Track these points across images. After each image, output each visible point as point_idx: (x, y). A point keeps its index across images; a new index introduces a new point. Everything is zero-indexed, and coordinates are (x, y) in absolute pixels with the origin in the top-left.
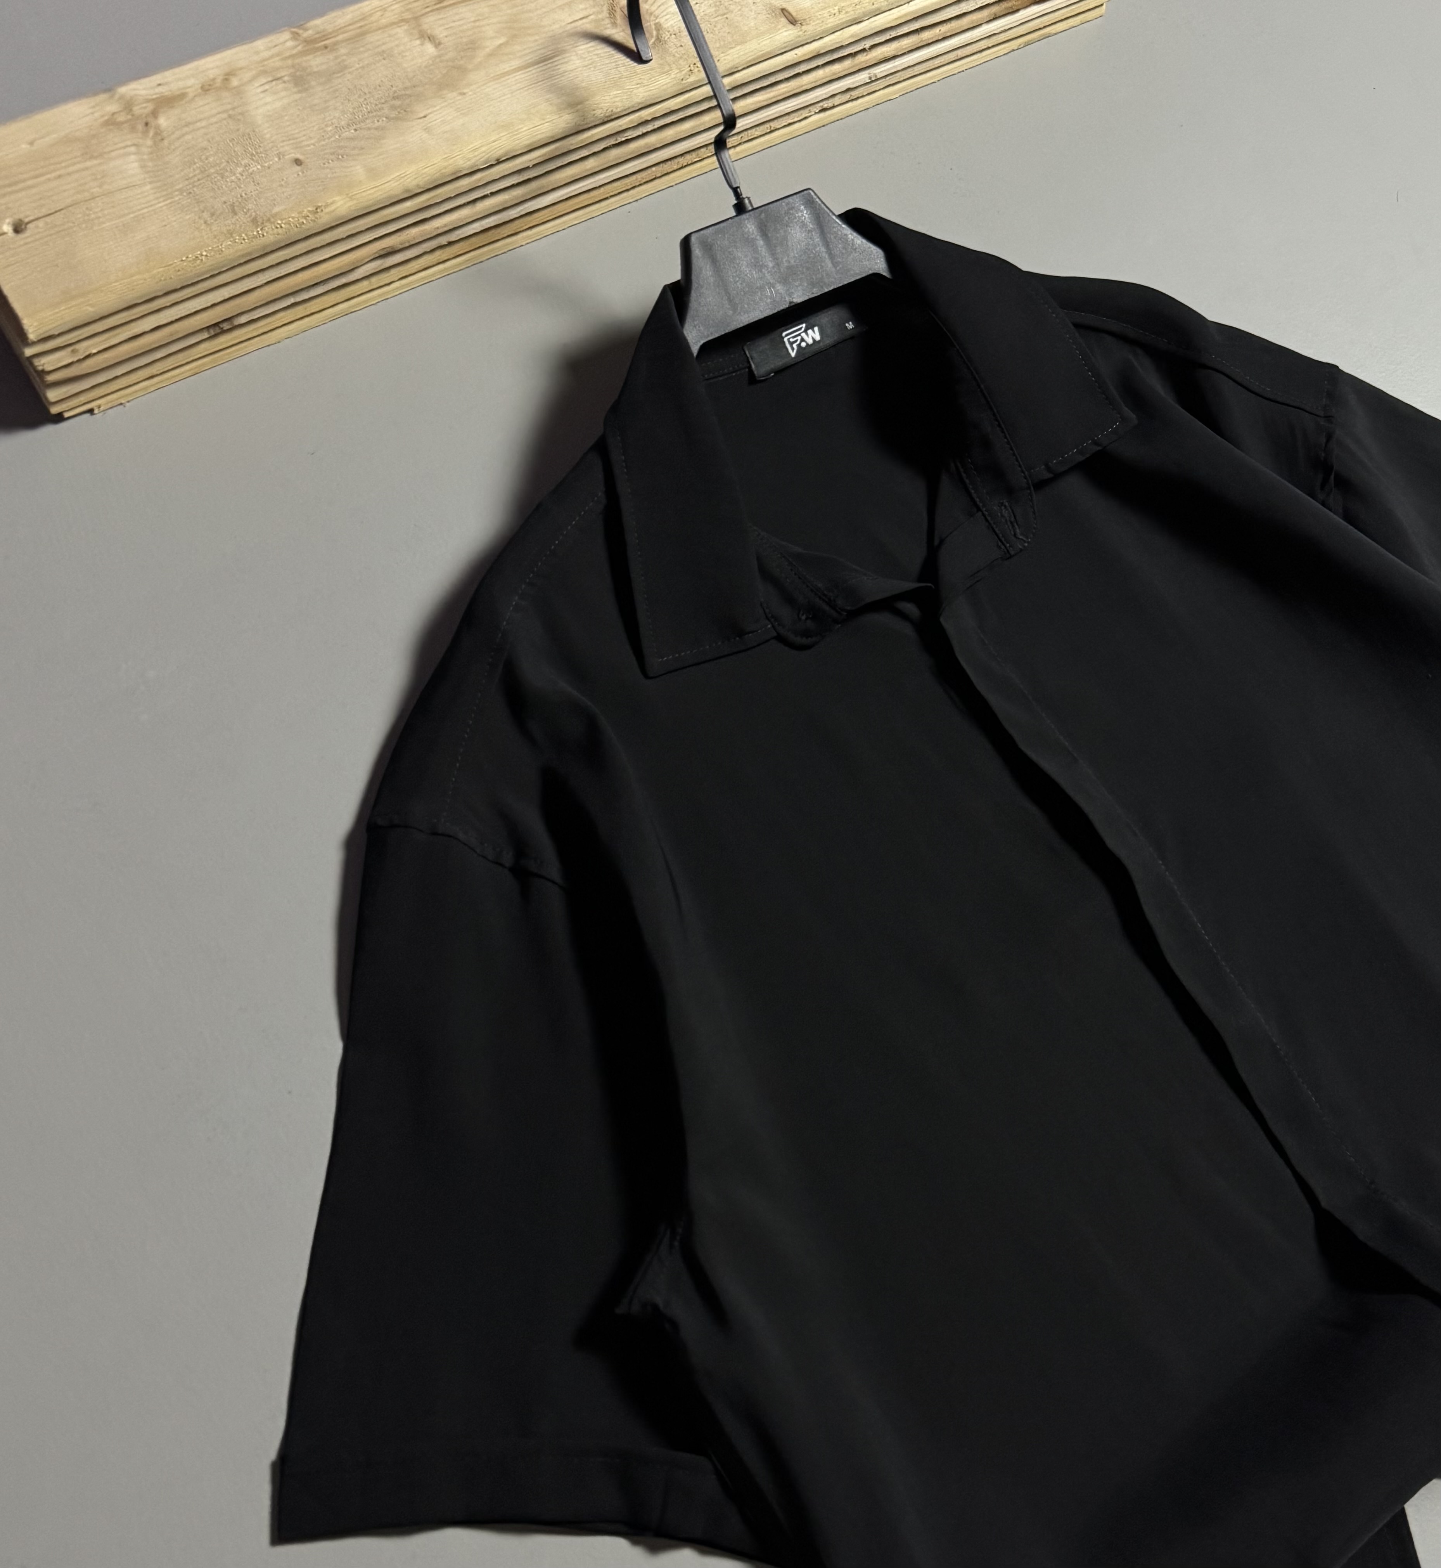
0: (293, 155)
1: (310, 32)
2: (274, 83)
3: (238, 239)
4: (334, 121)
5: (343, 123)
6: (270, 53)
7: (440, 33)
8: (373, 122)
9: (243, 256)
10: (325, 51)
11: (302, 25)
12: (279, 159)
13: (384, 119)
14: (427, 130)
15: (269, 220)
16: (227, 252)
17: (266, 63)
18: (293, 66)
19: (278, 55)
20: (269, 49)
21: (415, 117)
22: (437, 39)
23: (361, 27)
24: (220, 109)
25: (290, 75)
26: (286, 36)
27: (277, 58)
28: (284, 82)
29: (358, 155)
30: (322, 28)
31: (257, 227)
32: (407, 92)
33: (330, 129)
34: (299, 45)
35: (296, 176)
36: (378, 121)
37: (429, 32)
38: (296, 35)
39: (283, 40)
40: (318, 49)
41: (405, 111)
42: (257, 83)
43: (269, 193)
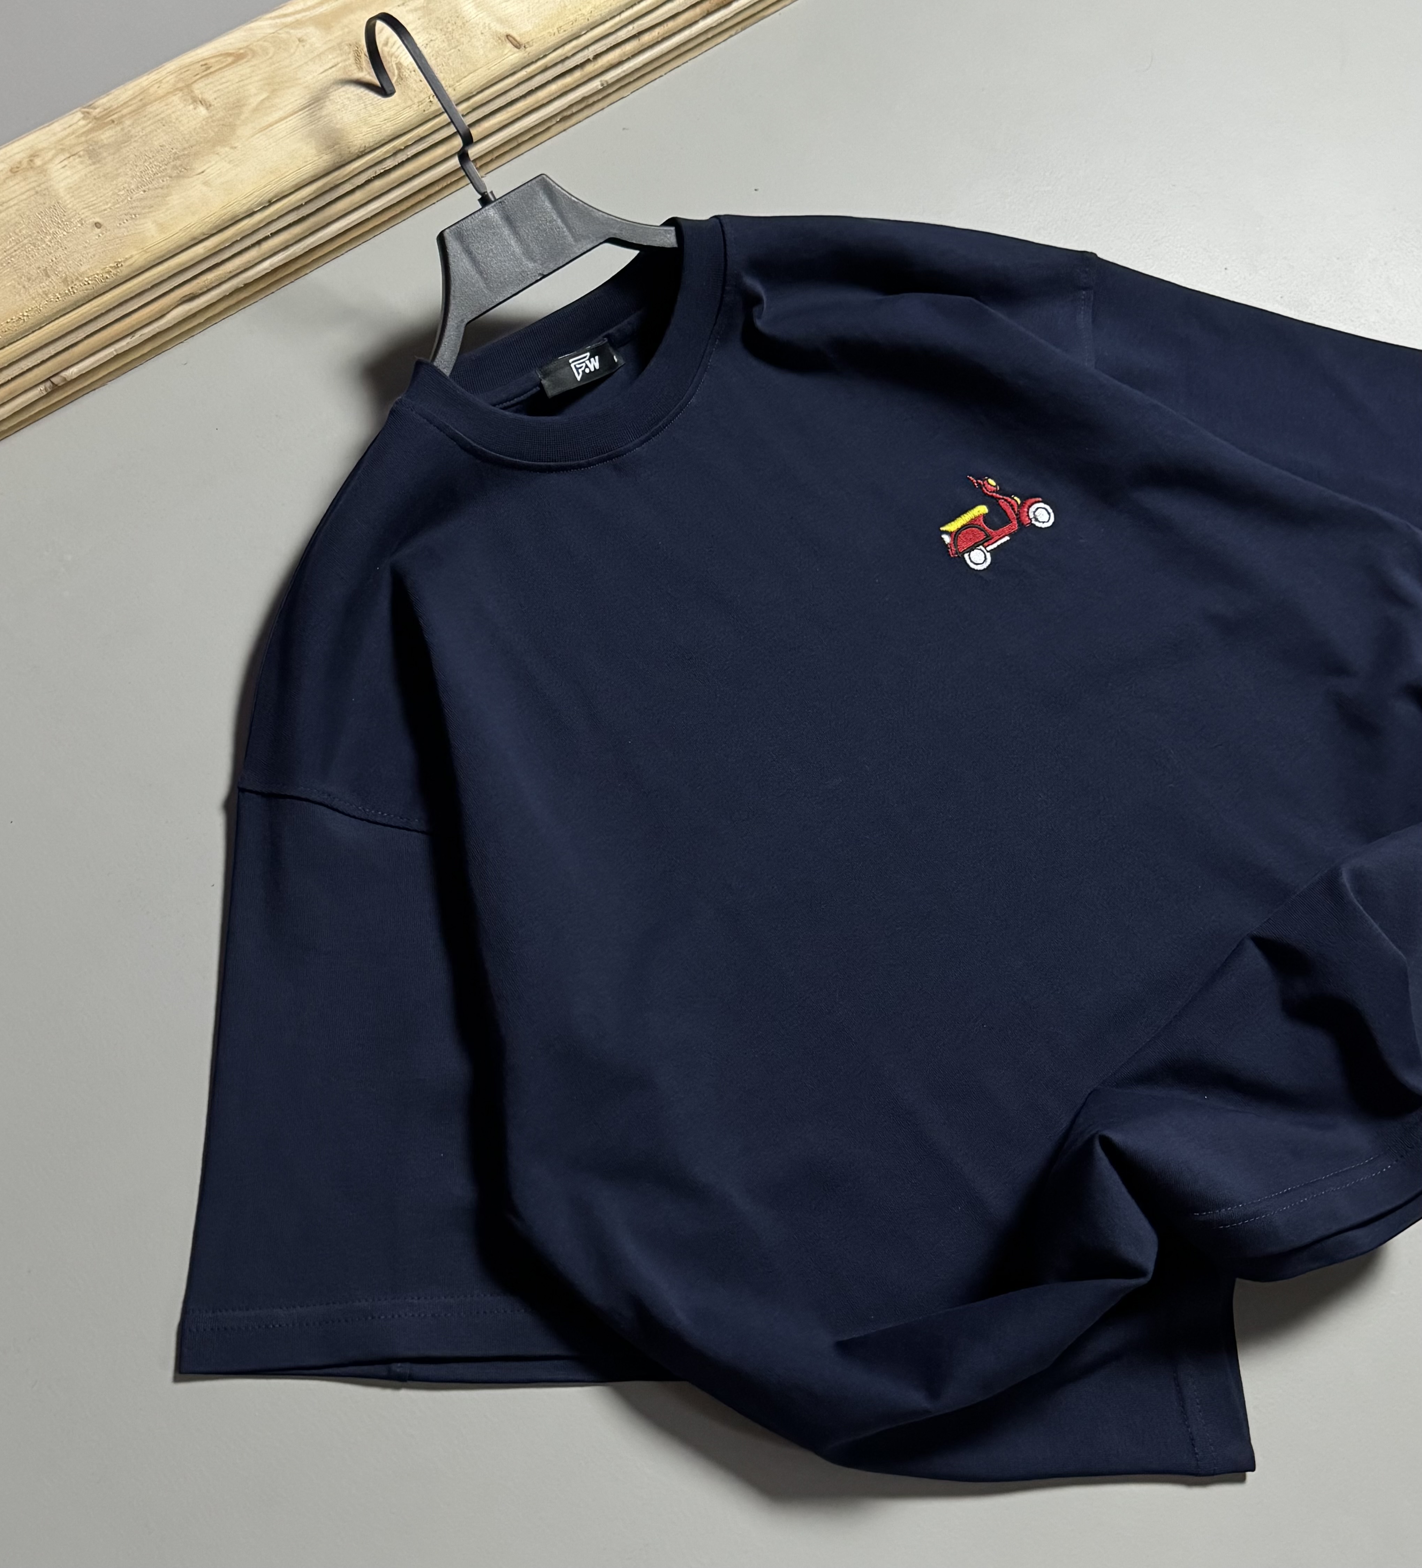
0: (93, 219)
1: (98, 110)
2: (71, 158)
3: (53, 298)
4: (126, 185)
5: (133, 187)
6: (66, 133)
7: (210, 96)
8: (159, 182)
10: (113, 125)
11: (90, 105)
12: (82, 224)
13: (168, 178)
14: (206, 183)
17: (62, 142)
18: (86, 141)
19: (73, 133)
20: (65, 129)
21: (194, 174)
22: (208, 102)
23: (141, 100)
24: (28, 187)
25: (84, 150)
26: (79, 115)
27: (73, 136)
28: (80, 157)
29: (149, 212)
30: (108, 105)
31: (68, 286)
32: (186, 152)
33: (122, 192)
34: (90, 122)
35: (97, 237)
36: (163, 181)
37: (200, 97)
38: (86, 114)
39: (75, 120)
40: (107, 124)
41: (186, 169)
42: (57, 161)
43: (76, 255)
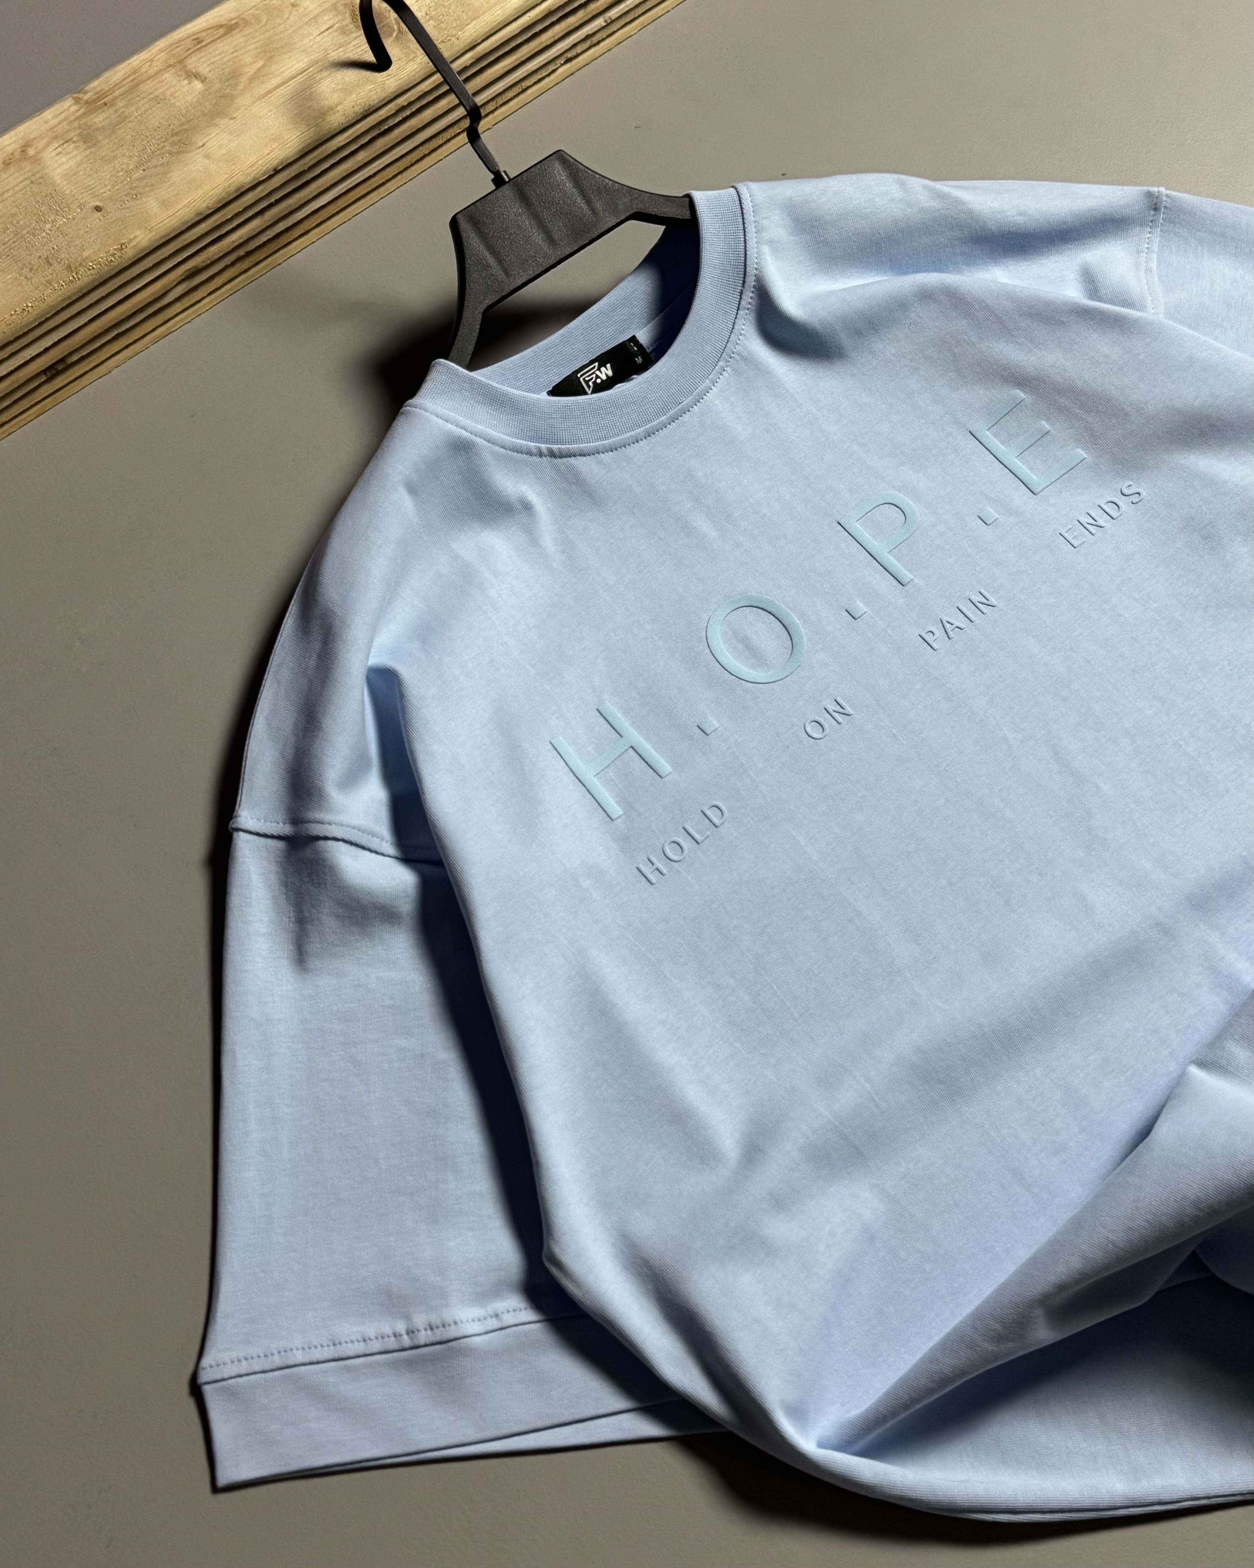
0: (93, 203)
2: (65, 145)
3: (58, 287)
4: (123, 167)
5: (131, 167)
6: (57, 120)
7: (204, 69)
8: (158, 160)
9: (63, 301)
10: (105, 108)
12: (81, 209)
14: (207, 156)
15: (81, 265)
16: (48, 300)
17: (55, 130)
18: (80, 127)
19: (65, 119)
20: (56, 116)
21: (195, 147)
22: (203, 75)
24: (22, 178)
26: (71, 101)
28: (74, 142)
29: (150, 191)
31: (72, 272)
32: (184, 128)
33: (121, 174)
34: (82, 107)
35: (98, 221)
38: (77, 100)
39: (67, 106)
41: (185, 144)
42: (51, 149)
43: (77, 242)
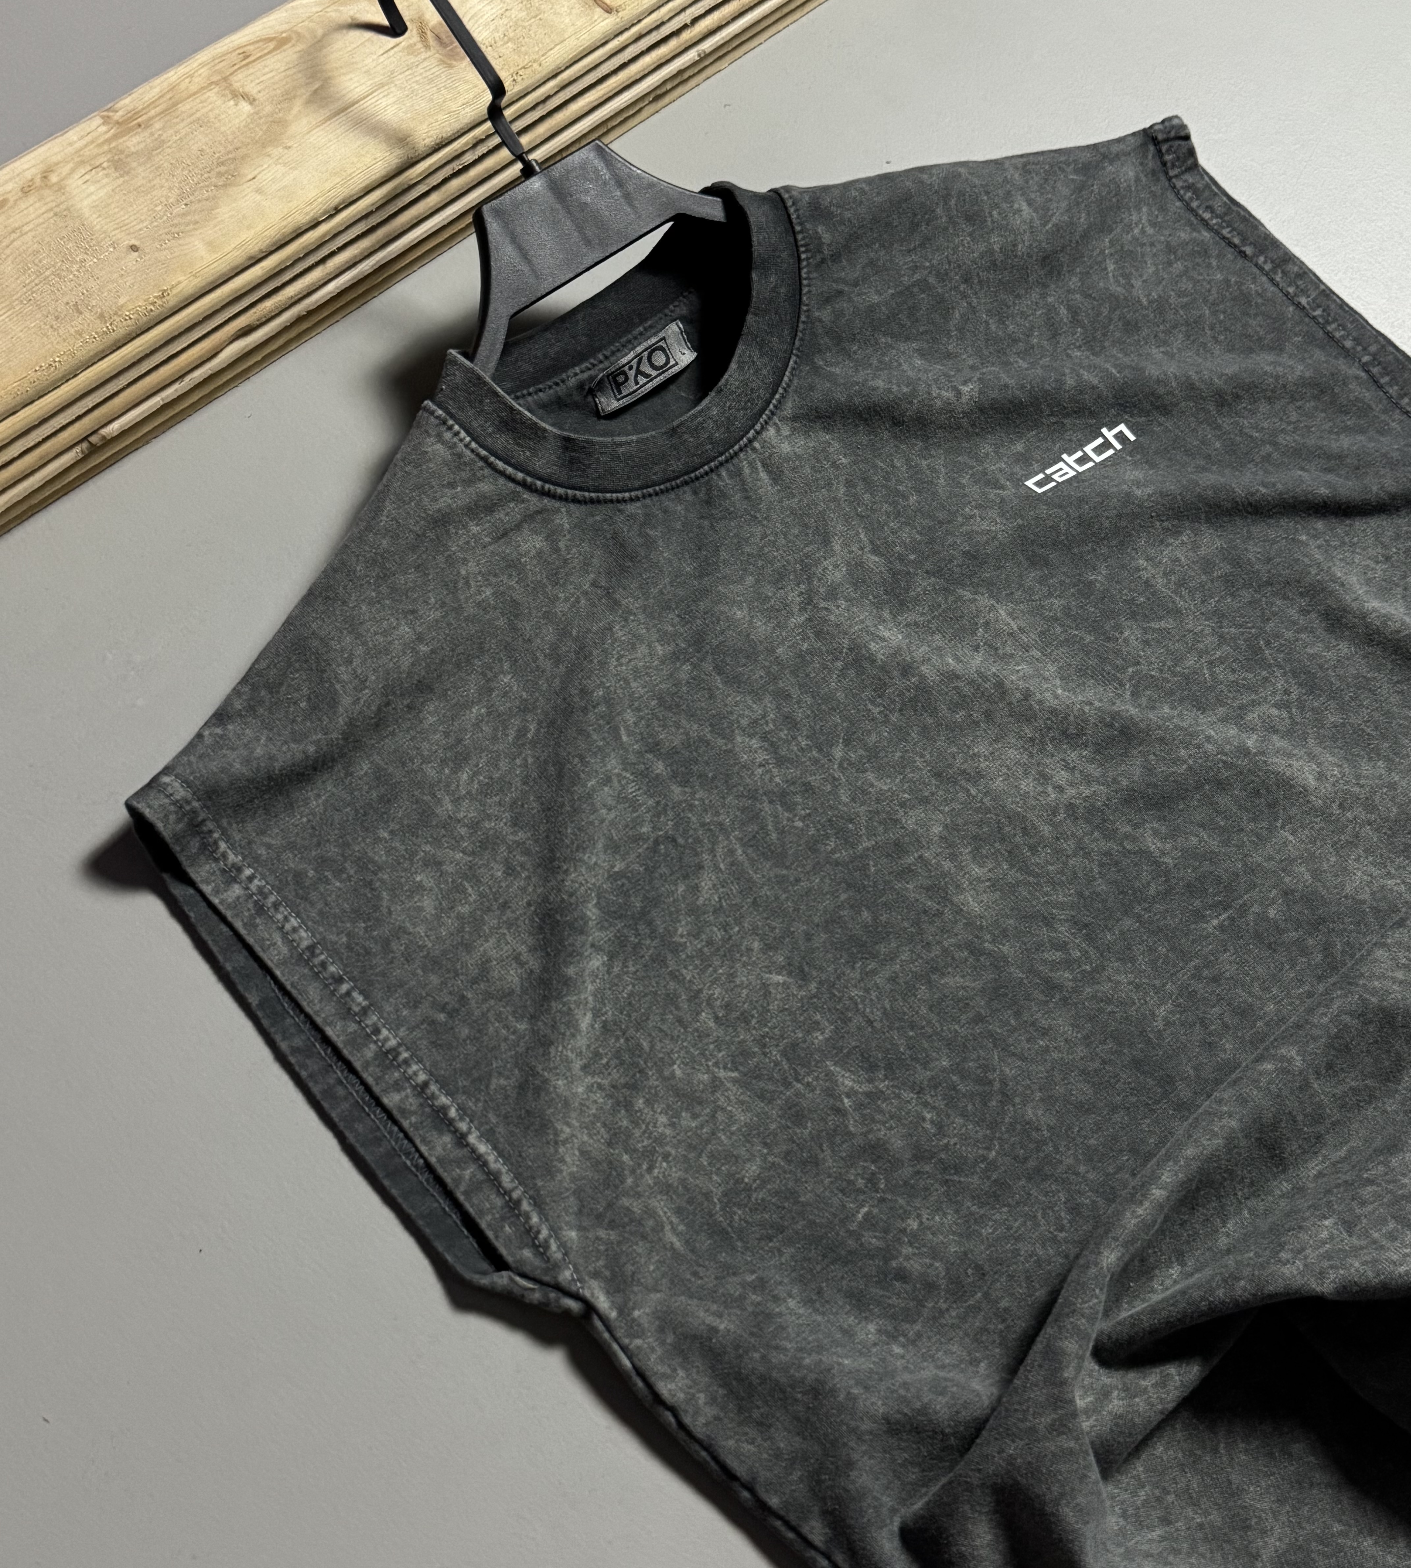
0: (128, 242)
1: (120, 113)
2: (94, 172)
3: (89, 338)
4: (163, 199)
5: (171, 200)
6: (84, 142)
8: (203, 194)
9: (96, 354)
10: (140, 130)
12: (115, 249)
13: (212, 188)
14: (259, 191)
16: (78, 354)
17: (81, 153)
18: (110, 151)
19: (92, 142)
20: (82, 137)
22: (251, 96)
23: (171, 98)
24: (44, 209)
25: (108, 161)
26: (98, 121)
27: (92, 146)
28: (104, 169)
29: (194, 230)
30: (132, 106)
31: (106, 322)
32: (230, 156)
33: (159, 208)
34: (112, 128)
35: (134, 263)
36: (207, 191)
37: (241, 90)
38: (106, 118)
39: (94, 126)
40: (133, 128)
41: (233, 176)
42: (76, 176)
43: (111, 286)
